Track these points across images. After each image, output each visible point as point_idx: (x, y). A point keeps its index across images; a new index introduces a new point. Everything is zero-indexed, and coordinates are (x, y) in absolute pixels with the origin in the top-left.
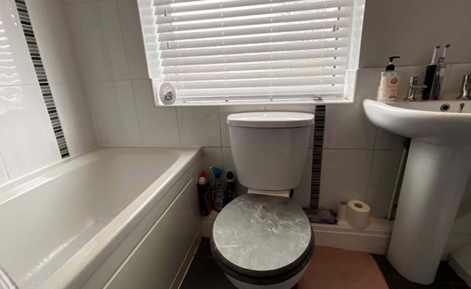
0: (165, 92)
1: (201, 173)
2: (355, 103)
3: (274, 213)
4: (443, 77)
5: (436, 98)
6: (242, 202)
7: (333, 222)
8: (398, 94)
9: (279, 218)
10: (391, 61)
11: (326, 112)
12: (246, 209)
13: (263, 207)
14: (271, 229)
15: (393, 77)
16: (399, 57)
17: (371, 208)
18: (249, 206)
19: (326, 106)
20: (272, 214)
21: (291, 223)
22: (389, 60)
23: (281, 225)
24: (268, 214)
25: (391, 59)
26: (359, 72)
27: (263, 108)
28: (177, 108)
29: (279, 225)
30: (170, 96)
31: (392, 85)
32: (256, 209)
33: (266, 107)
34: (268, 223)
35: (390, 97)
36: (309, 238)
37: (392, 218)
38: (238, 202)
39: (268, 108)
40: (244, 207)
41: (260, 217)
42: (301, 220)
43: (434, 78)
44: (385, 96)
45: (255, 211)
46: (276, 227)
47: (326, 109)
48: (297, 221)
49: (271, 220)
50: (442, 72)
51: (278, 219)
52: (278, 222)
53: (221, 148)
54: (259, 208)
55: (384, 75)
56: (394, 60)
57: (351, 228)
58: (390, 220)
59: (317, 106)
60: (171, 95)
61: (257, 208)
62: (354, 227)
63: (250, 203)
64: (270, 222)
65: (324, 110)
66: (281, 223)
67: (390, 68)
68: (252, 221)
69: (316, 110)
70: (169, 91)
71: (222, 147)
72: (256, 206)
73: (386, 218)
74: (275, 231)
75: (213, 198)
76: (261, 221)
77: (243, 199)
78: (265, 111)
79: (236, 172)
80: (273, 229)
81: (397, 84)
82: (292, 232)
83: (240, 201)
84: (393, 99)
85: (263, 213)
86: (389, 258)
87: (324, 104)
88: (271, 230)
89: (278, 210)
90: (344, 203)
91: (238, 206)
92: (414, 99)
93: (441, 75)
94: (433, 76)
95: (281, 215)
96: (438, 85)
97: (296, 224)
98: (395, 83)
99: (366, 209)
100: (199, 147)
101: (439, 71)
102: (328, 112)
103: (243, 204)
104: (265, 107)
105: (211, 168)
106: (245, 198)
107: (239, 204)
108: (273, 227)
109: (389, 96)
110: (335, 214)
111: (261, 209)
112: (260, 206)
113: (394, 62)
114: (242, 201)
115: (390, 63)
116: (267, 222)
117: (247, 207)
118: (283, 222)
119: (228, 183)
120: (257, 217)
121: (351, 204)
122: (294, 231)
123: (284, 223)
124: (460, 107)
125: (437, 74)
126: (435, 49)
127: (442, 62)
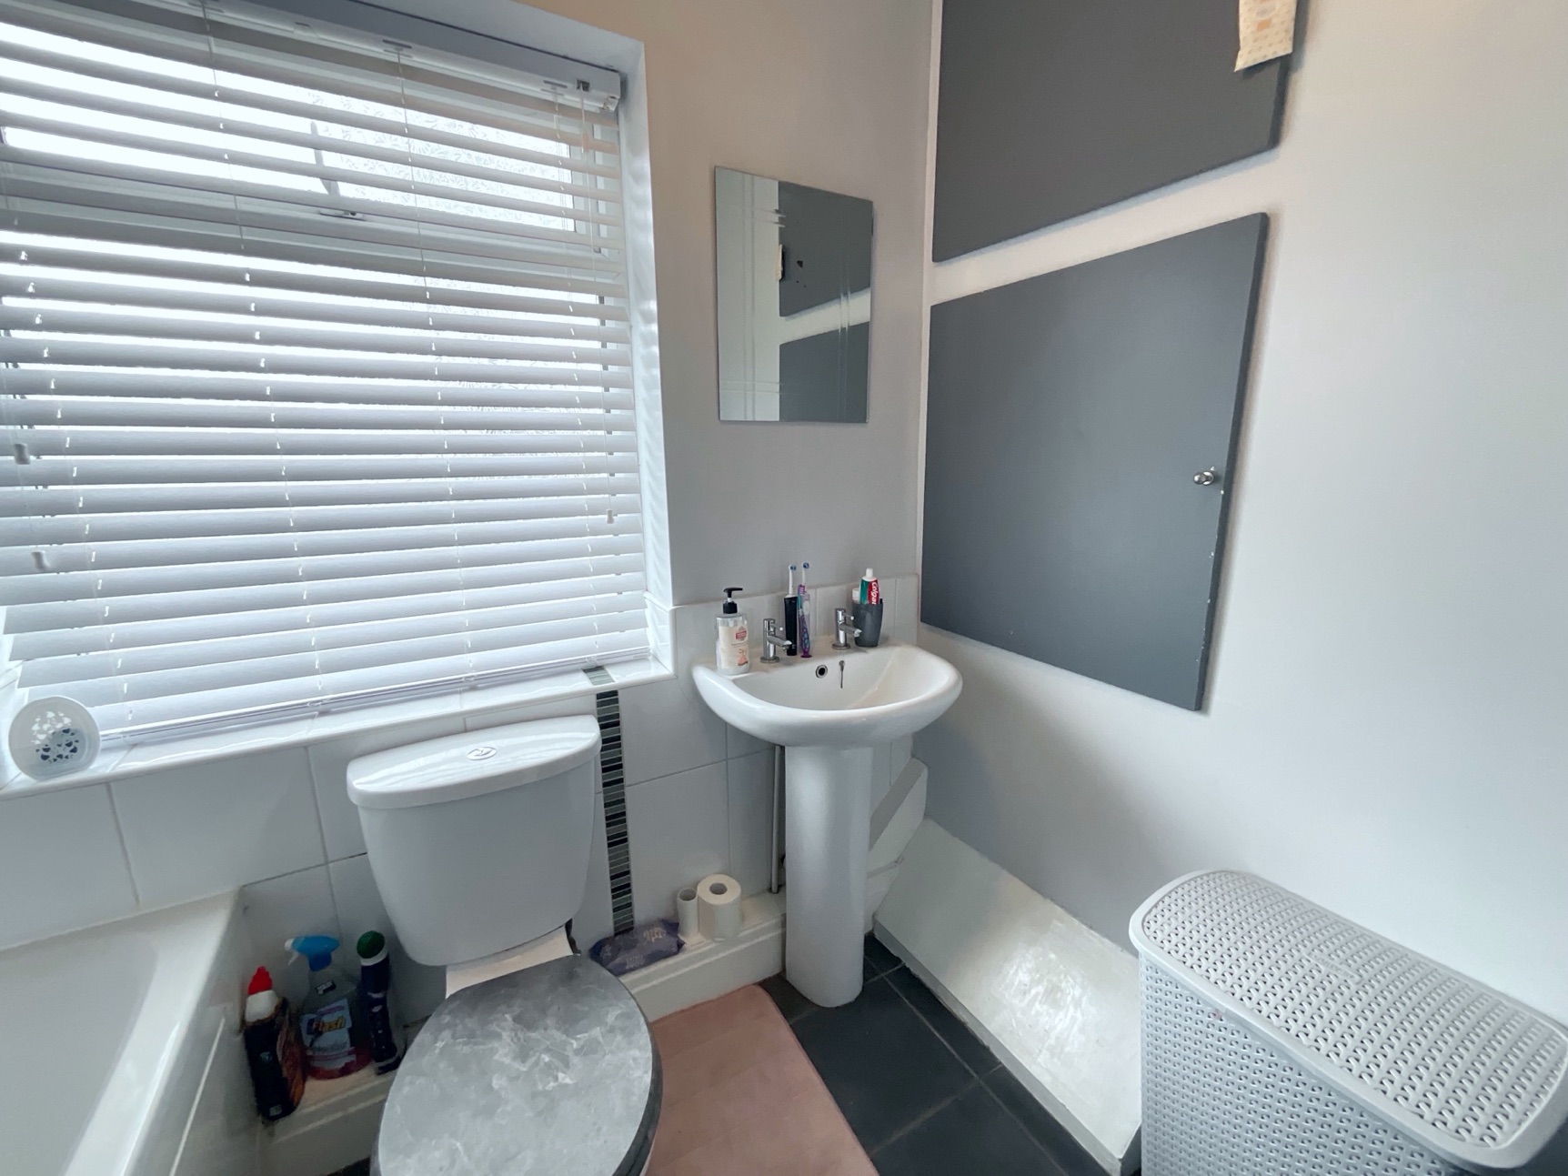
0: (41, 732)
1: (249, 980)
2: (676, 676)
3: (550, 1021)
4: (809, 616)
5: (807, 655)
6: (447, 1034)
7: (675, 949)
8: (750, 657)
9: (567, 1033)
10: (730, 596)
11: (621, 703)
12: (466, 1049)
13: (517, 1019)
14: (556, 1079)
15: (738, 627)
16: (741, 589)
17: (743, 885)
18: (471, 1036)
19: (620, 693)
20: (545, 1029)
21: (596, 1032)
22: (726, 594)
23: (577, 1052)
24: (534, 1035)
25: (729, 592)
26: (675, 614)
27: (459, 724)
28: (111, 784)
29: (570, 1053)
30: (69, 745)
31: (738, 641)
32: (498, 1036)
33: (468, 720)
34: (542, 1064)
36: (650, 1054)
37: (781, 886)
38: (436, 1040)
39: (470, 722)
40: (458, 1048)
41: (514, 1059)
42: (619, 1012)
43: (798, 619)
44: (730, 663)
45: (496, 1044)
46: (567, 1064)
47: (620, 696)
48: (610, 1019)
49: (548, 1050)
50: (806, 609)
51: (564, 1037)
52: (568, 1048)
53: (323, 867)
54: (503, 1029)
55: (723, 624)
56: (733, 593)
57: (714, 945)
58: (778, 892)
59: (600, 696)
60: (72, 739)
61: (498, 1030)
62: (716, 942)
63: (471, 1023)
64: (546, 1058)
65: (616, 701)
66: (575, 1045)
67: (731, 609)
68: (495, 1084)
69: (599, 705)
70: (59, 726)
71: (327, 863)
72: (494, 1027)
73: (770, 891)
74: (568, 1081)
75: (307, 1039)
76: (524, 1068)
77: (447, 1019)
78: (466, 731)
79: (392, 929)
80: (561, 1075)
81: (746, 638)
82: (608, 1057)
83: (440, 1029)
84: (745, 665)
85: (519, 1039)
86: (792, 977)
87: (615, 686)
88: (556, 1084)
89: (555, 1007)
90: (689, 896)
91: (437, 1051)
92: (776, 659)
93: (806, 613)
94: (796, 617)
95: (570, 1023)
96: (804, 630)
97: (612, 1030)
98: (742, 638)
99: (734, 891)
100: (229, 888)
101: (802, 607)
102: (625, 707)
103: (454, 1037)
104: (465, 720)
105: (289, 944)
106: (450, 1013)
107: (440, 1044)
108: (557, 1069)
109: (737, 661)
110: (672, 926)
111: (512, 1030)
112: (506, 1020)
113: (734, 597)
114: (448, 1026)
115: (729, 600)
116: (537, 1063)
117: (465, 1044)
118: (576, 1039)
119: (364, 968)
120: (507, 1061)
121: (703, 892)
122: (612, 1052)
123: (582, 1043)
124: (839, 667)
125: (800, 612)
126: (790, 571)
127: (804, 592)
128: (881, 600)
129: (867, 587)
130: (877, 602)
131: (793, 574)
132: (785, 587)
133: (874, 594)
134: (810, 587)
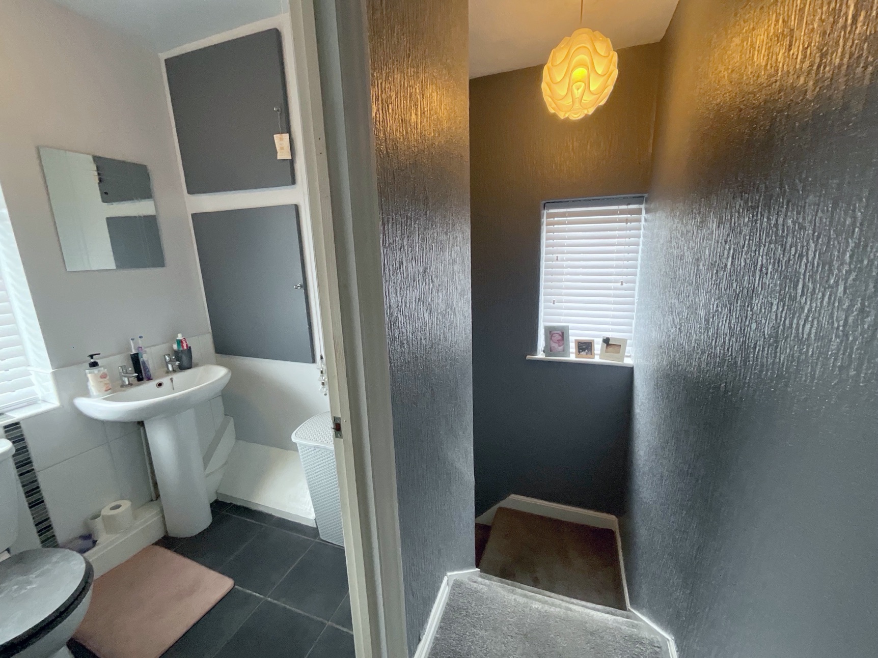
2: (62, 406)
4: (148, 361)
5: (149, 379)
7: (92, 545)
8: (112, 386)
10: (92, 358)
11: (23, 428)
15: (101, 373)
16: (99, 354)
17: (131, 501)
19: (21, 422)
22: (89, 358)
25: (92, 356)
26: (55, 375)
31: (103, 380)
35: (106, 391)
37: (158, 497)
43: (141, 363)
44: (99, 391)
46: (31, 583)
47: (22, 424)
50: (144, 358)
52: (30, 578)
55: (90, 373)
56: (94, 357)
57: (118, 535)
58: (156, 500)
59: (5, 427)
65: (20, 428)
67: (94, 365)
69: (6, 432)
73: (152, 500)
74: (33, 586)
81: (108, 378)
82: (57, 571)
84: (110, 391)
87: (16, 420)
90: (97, 516)
92: (130, 384)
94: (139, 362)
95: (27, 572)
96: (146, 368)
98: (105, 378)
99: (126, 505)
101: (142, 357)
108: (25, 586)
109: (104, 389)
110: (87, 537)
113: (95, 359)
115: (92, 361)
121: (106, 511)
122: (59, 568)
124: (170, 381)
125: (141, 360)
126: (131, 341)
127: (142, 350)
128: (190, 347)
129: (180, 342)
130: (187, 348)
131: (133, 343)
132: (130, 349)
133: (185, 345)
134: (145, 348)
